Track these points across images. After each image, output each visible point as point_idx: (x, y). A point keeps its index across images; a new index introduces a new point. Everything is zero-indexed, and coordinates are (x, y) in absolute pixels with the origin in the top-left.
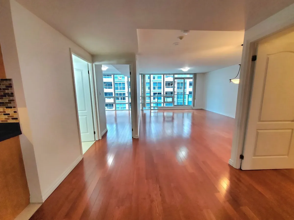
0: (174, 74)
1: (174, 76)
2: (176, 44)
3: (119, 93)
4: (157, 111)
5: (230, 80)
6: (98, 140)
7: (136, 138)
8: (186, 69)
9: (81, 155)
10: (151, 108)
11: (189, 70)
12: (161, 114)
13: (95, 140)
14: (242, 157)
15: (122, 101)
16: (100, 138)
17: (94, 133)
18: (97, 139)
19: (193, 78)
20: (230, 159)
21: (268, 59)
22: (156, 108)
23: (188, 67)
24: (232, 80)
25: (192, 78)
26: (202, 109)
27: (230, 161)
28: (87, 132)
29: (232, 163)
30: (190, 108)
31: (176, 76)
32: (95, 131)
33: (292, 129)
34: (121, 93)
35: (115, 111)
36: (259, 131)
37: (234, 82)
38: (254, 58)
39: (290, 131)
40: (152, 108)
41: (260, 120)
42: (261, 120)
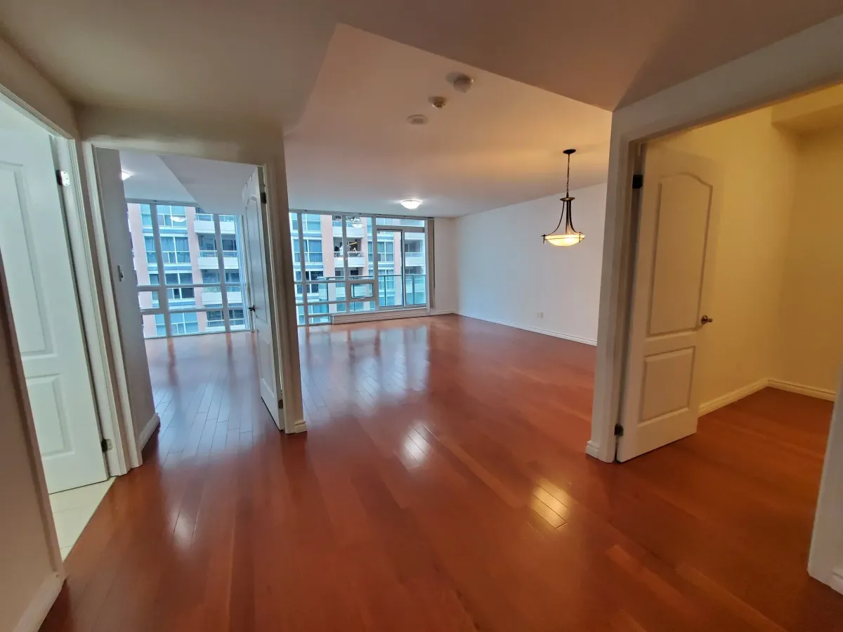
0: (374, 216)
1: (374, 222)
2: (418, 120)
3: (178, 272)
4: (326, 328)
5: (544, 236)
6: (125, 472)
7: (296, 430)
8: (412, 204)
9: (56, 574)
10: (307, 321)
11: (420, 208)
12: (341, 337)
13: (109, 476)
14: (619, 430)
15: (182, 300)
16: (136, 463)
17: (105, 445)
18: (119, 469)
19: (426, 230)
20: (589, 442)
21: (660, 186)
22: (324, 320)
23: (418, 198)
24: (547, 238)
25: (424, 228)
26: (452, 315)
27: (591, 445)
28: (67, 447)
29: (597, 451)
30: (424, 313)
31: (381, 222)
32: (109, 435)
33: (694, 347)
34: (176, 275)
35: (166, 340)
36: (649, 360)
37: (551, 241)
38: (638, 182)
39: (690, 351)
40: (312, 321)
41: (649, 334)
42: (652, 332)
